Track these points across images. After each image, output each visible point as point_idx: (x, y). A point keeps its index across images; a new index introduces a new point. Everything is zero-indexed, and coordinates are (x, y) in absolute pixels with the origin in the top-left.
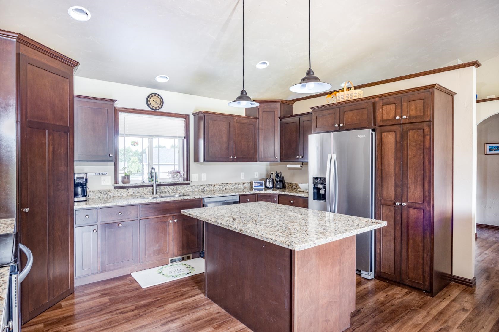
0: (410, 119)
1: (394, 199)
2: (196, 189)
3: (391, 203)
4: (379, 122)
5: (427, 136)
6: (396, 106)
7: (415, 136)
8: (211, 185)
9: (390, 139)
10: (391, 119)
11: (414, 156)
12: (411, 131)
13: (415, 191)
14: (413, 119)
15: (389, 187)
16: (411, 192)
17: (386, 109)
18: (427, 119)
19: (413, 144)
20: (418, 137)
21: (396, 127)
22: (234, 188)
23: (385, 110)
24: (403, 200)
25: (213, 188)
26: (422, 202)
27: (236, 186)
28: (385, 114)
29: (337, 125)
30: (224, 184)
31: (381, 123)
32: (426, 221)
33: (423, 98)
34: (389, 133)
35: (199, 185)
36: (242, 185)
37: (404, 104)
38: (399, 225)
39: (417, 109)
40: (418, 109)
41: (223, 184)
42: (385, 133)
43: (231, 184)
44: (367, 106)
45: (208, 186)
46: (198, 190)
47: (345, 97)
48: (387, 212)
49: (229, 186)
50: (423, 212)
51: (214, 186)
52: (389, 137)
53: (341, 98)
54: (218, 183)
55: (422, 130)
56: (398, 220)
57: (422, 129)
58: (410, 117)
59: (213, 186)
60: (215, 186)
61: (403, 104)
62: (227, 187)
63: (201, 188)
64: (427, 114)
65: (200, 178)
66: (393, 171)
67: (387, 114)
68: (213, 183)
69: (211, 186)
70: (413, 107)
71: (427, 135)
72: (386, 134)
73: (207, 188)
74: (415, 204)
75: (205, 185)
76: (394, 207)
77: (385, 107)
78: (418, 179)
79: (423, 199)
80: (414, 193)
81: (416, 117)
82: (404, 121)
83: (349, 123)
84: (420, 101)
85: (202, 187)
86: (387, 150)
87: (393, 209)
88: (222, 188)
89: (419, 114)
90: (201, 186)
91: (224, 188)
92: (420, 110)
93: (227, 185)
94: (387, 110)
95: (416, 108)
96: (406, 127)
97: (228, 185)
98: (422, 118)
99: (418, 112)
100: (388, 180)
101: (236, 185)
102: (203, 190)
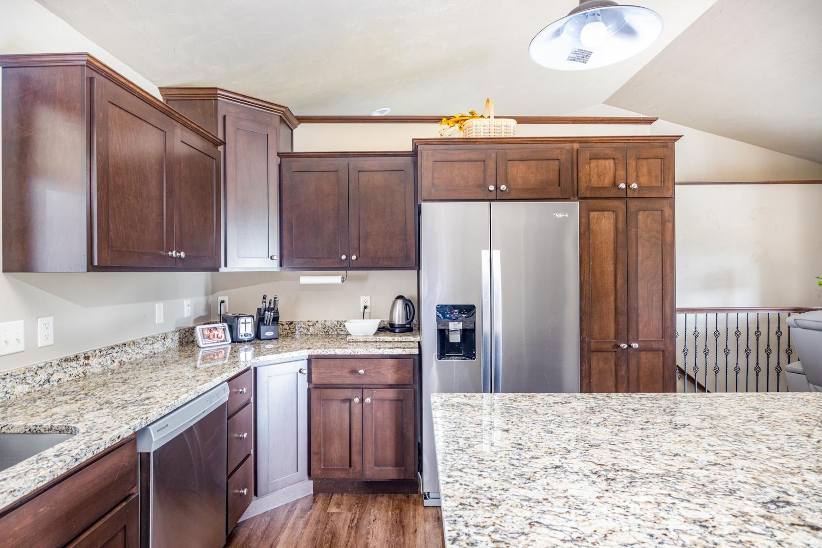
0: (641, 191)
1: (613, 337)
2: (21, 389)
3: (609, 346)
4: (583, 191)
5: (667, 223)
6: (615, 164)
7: (649, 222)
8: (77, 358)
9: (605, 223)
10: (605, 188)
11: (647, 258)
12: (641, 213)
13: (649, 320)
14: (646, 192)
15: (604, 317)
16: (643, 322)
17: (597, 166)
18: (667, 194)
19: (646, 236)
20: (653, 224)
21: (616, 203)
22: (141, 356)
23: (594, 169)
24: (630, 337)
25: (81, 370)
26: (661, 337)
27: (147, 350)
28: (595, 176)
29: (492, 188)
30: (117, 349)
31: (588, 192)
32: (668, 370)
33: (662, 156)
34: (603, 213)
35: (30, 370)
36: (161, 343)
37: (631, 162)
38: (625, 385)
39: (651, 174)
40: (653, 174)
41: (113, 348)
42: (596, 213)
43: (134, 343)
44: (561, 155)
45: (64, 364)
46: (26, 388)
47: (492, 130)
48: (601, 364)
49: (130, 351)
50: (662, 355)
51: (86, 362)
52: (603, 220)
53: (482, 131)
54: (97, 348)
55: (659, 212)
56: (622, 376)
57: (659, 210)
58: (640, 187)
59: (82, 361)
60: (90, 362)
61: (628, 161)
62: (125, 358)
63: (37, 379)
64: (668, 186)
65: (31, 336)
66: (610, 285)
67: (599, 176)
68: (80, 351)
69: (74, 364)
70: (644, 170)
71: (669, 221)
72: (598, 215)
73: (60, 375)
74: (650, 342)
75: (55, 363)
76: (614, 354)
77: (594, 163)
78: (654, 299)
79: (661, 333)
80: (648, 324)
81: (650, 188)
82: (630, 194)
83: (517, 185)
84: (657, 160)
85: (43, 376)
86: (599, 245)
87: (611, 357)
88: (109, 362)
89: (654, 184)
90: (39, 372)
91: (116, 364)
92: (656, 177)
93: (124, 349)
94: (598, 170)
95: (649, 173)
96: (633, 205)
97: (127, 348)
98: (661, 191)
99: (653, 180)
100: (602, 303)
101: (148, 347)
102: (47, 386)
